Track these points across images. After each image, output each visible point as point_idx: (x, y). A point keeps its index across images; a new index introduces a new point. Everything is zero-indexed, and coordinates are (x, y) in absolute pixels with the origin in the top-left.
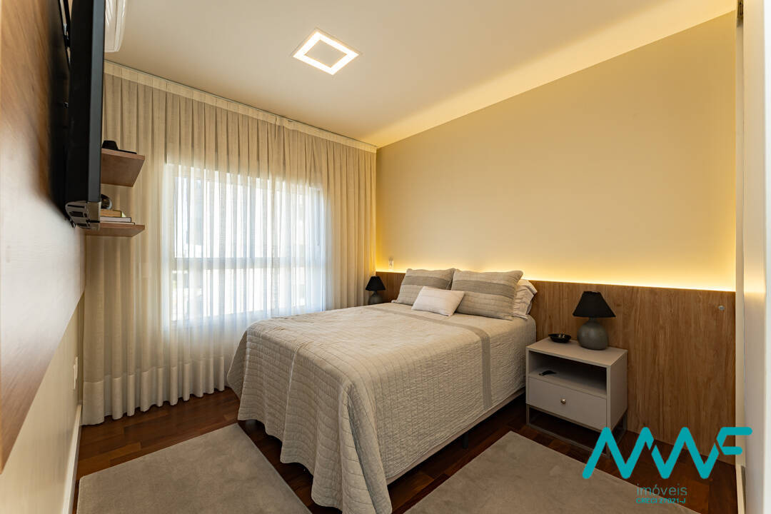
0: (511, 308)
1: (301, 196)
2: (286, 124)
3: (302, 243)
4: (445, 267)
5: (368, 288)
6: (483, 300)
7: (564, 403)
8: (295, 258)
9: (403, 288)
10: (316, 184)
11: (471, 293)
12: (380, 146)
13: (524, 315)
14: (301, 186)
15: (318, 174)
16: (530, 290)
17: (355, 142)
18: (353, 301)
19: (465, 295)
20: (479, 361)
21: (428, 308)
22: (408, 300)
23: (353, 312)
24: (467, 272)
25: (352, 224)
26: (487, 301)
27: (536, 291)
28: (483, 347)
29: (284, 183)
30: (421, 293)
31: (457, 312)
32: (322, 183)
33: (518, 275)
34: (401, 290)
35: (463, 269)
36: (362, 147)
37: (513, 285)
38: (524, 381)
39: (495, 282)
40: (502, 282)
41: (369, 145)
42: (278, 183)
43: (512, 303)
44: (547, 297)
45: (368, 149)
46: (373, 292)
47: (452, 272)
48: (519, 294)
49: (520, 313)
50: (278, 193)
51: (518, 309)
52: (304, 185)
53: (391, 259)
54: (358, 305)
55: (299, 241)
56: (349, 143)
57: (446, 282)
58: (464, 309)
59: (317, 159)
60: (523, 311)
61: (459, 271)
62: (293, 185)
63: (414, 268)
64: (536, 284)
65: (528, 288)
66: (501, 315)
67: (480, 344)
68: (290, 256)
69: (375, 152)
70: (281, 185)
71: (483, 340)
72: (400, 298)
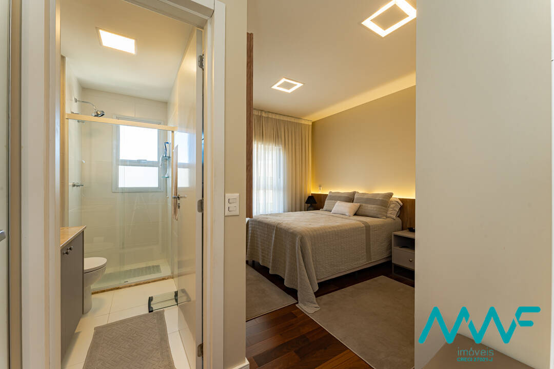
0: (386, 213)
1: (271, 152)
2: (264, 115)
3: (271, 176)
4: (350, 191)
5: (307, 202)
6: (370, 208)
7: (411, 261)
8: (268, 185)
9: (327, 202)
10: (278, 144)
11: (364, 204)
12: (314, 120)
13: (394, 217)
14: (271, 147)
15: (280, 139)
16: (399, 203)
17: (299, 120)
18: (298, 209)
19: (360, 206)
20: (364, 236)
21: (340, 212)
22: (329, 208)
23: (298, 214)
24: (363, 193)
25: (298, 166)
26: (372, 209)
27: (402, 204)
28: (366, 230)
29: (262, 146)
30: (336, 204)
31: (355, 214)
32: (281, 144)
33: (391, 195)
34: (325, 203)
35: (361, 191)
36: (303, 122)
37: (387, 200)
38: (391, 252)
39: (377, 198)
40: (381, 199)
41: (308, 121)
42: (259, 146)
43: (387, 211)
44: (408, 207)
45: (306, 123)
46: (309, 205)
47: (354, 193)
48: (392, 206)
49: (392, 216)
50: (259, 151)
51: (391, 213)
52: (273, 145)
53: (320, 186)
54: (301, 210)
55: (270, 175)
56: (296, 121)
57: (350, 198)
58: (360, 212)
59: (279, 132)
60: (394, 215)
61: (358, 193)
62: (267, 146)
63: (333, 191)
64: (402, 200)
65: (397, 202)
66: (379, 216)
67: (365, 228)
68: (265, 184)
69: (311, 124)
70: (261, 147)
71: (366, 227)
72: (325, 208)
